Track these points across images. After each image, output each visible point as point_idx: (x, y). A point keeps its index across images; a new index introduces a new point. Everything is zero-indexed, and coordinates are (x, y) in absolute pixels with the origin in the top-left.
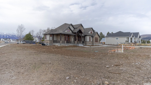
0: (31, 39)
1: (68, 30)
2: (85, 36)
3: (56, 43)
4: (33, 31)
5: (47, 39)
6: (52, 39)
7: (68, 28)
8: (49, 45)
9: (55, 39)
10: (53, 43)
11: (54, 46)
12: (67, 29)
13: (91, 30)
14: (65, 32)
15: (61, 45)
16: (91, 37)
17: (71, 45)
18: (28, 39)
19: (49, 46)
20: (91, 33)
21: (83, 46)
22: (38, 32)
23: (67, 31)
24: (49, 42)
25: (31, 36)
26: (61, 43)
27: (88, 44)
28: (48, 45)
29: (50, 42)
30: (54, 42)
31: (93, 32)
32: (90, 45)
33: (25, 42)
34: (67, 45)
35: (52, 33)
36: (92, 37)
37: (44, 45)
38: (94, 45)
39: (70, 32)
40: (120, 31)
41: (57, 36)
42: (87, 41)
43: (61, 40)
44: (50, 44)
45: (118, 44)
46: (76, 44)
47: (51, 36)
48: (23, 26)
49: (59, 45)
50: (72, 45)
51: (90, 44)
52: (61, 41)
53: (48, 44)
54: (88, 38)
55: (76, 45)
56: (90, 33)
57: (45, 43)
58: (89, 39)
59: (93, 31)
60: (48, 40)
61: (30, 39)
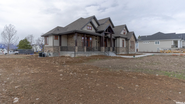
0: (28, 47)
1: (89, 26)
2: (116, 37)
3: (66, 52)
4: (32, 36)
5: (48, 44)
6: (58, 45)
7: (88, 23)
8: (52, 56)
9: (64, 44)
10: (60, 52)
11: (62, 57)
12: (86, 25)
13: (125, 29)
14: (83, 29)
15: (76, 56)
16: (124, 40)
17: (95, 54)
18: (23, 47)
19: (52, 58)
20: (124, 33)
21: (115, 55)
22: (39, 38)
23: (87, 29)
24: (52, 49)
25: (29, 43)
26: (76, 51)
27: (120, 52)
28: (50, 56)
29: (54, 50)
30: (63, 49)
31: (126, 33)
32: (123, 53)
33: (17, 52)
34: (88, 55)
35: (58, 33)
36: (127, 40)
37: (44, 56)
38: (130, 53)
39: (91, 30)
40: (159, 32)
41: (68, 38)
42: (119, 47)
43: (76, 45)
44: (54, 53)
45: (159, 51)
46: (104, 51)
47: (56, 38)
48: (13, 27)
49: (73, 56)
50: (97, 54)
51: (123, 51)
52: (77, 48)
53: (51, 54)
54: (120, 42)
55: (103, 54)
56: (122, 33)
57: (45, 53)
58: (123, 43)
59: (126, 30)
60: (50, 47)
61: (26, 47)
